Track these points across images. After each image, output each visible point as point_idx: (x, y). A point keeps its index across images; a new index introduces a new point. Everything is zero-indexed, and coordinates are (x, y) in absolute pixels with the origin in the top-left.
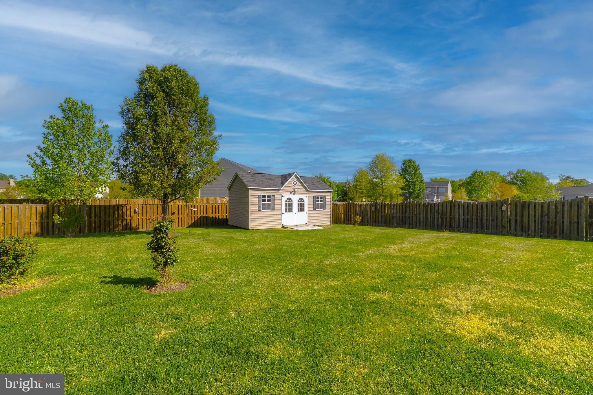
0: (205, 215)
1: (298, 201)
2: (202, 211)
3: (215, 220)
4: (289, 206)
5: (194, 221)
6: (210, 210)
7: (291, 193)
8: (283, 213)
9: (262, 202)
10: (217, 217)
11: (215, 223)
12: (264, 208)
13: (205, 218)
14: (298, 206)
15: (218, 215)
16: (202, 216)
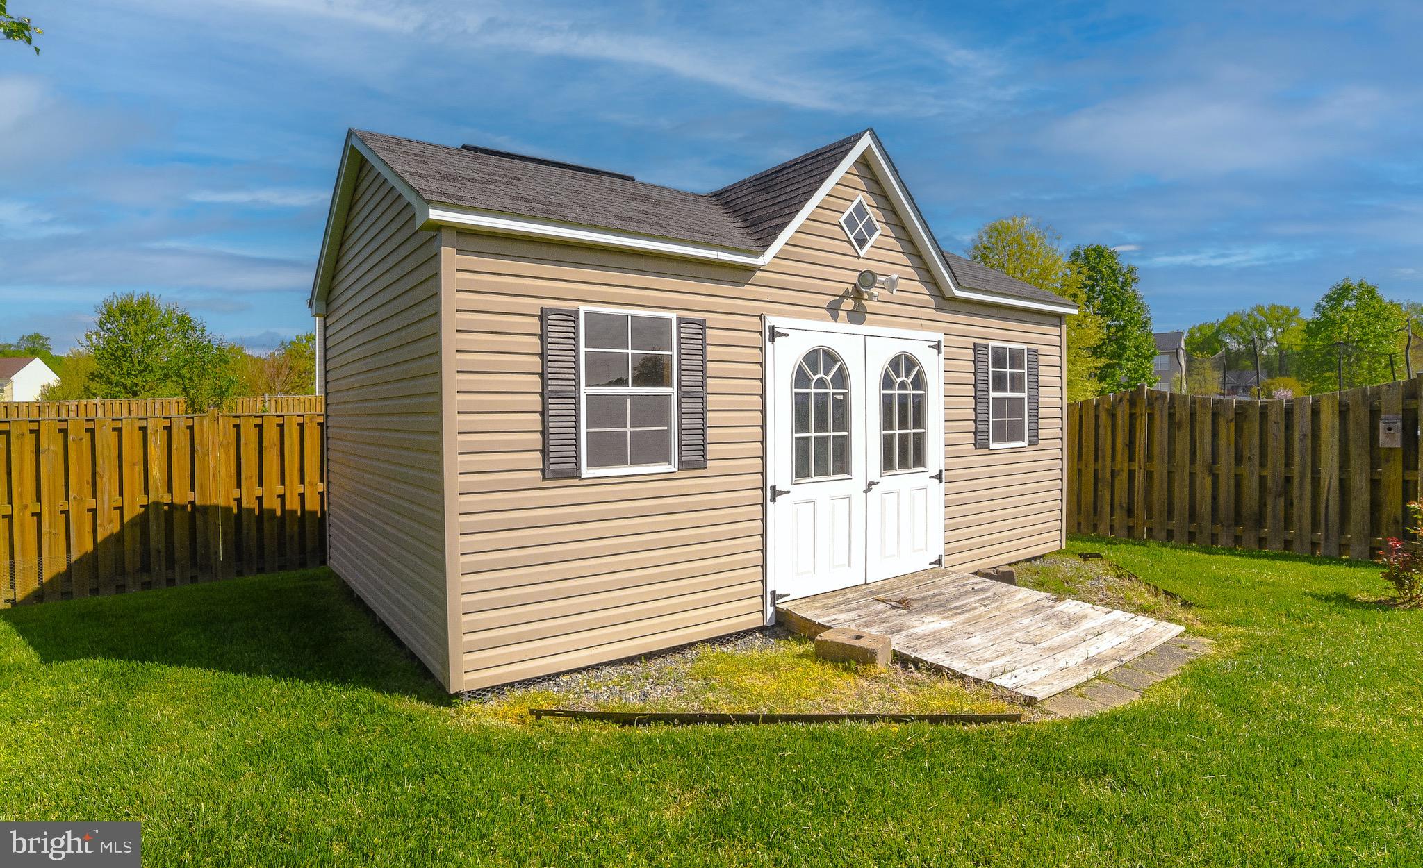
0: (182, 495)
1: (887, 382)
2: (156, 473)
3: (260, 529)
4: (821, 425)
5: (89, 547)
6: (218, 462)
7: (833, 310)
8: (775, 493)
9: (584, 390)
10: (272, 503)
11: (261, 546)
12: (605, 452)
13: (177, 515)
14: (887, 423)
15: (280, 490)
16: (157, 504)
